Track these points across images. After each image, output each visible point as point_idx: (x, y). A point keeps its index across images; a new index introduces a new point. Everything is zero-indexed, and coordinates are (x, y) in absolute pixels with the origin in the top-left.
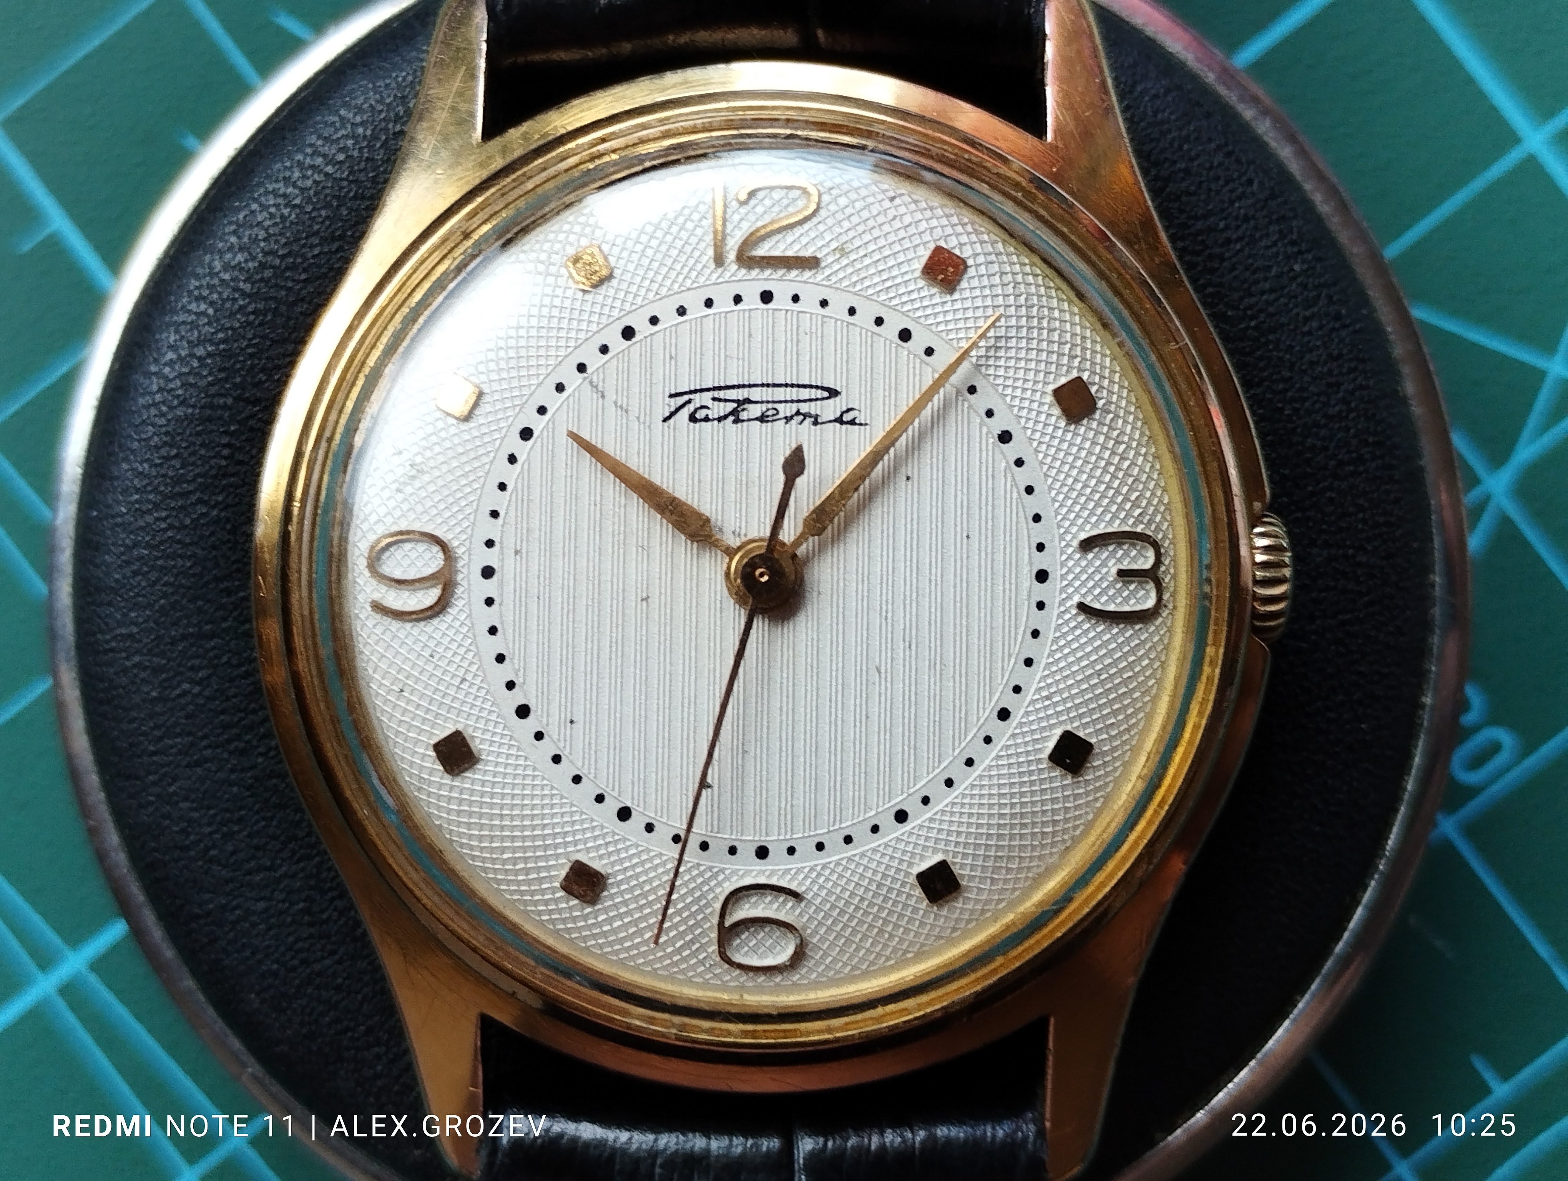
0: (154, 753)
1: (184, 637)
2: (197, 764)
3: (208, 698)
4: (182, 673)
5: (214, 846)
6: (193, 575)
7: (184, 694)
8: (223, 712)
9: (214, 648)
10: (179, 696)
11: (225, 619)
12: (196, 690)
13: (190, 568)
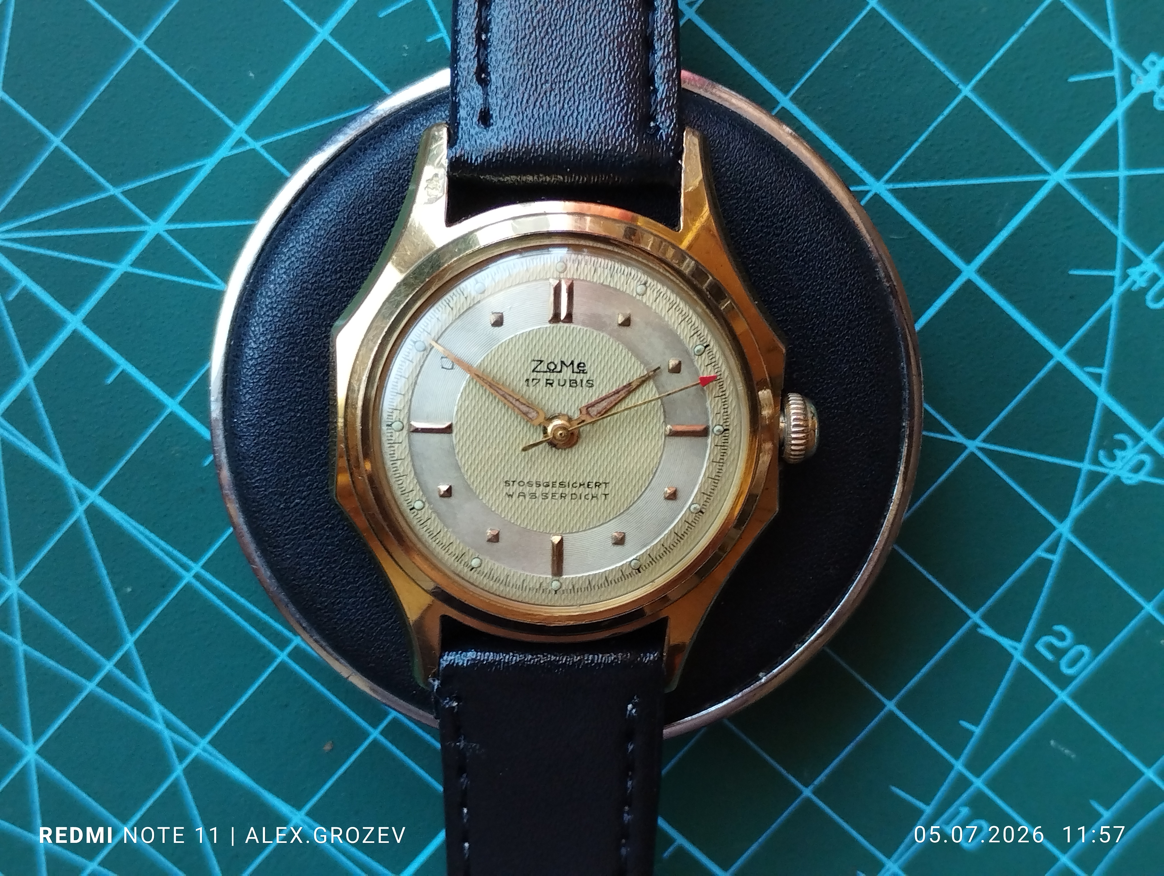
0: (286, 535)
1: (293, 477)
2: (309, 537)
3: (309, 505)
4: (294, 495)
5: (324, 576)
6: (292, 447)
7: (297, 504)
8: (318, 511)
9: (308, 481)
10: (295, 506)
11: (312, 466)
12: (303, 502)
13: (290, 443)
